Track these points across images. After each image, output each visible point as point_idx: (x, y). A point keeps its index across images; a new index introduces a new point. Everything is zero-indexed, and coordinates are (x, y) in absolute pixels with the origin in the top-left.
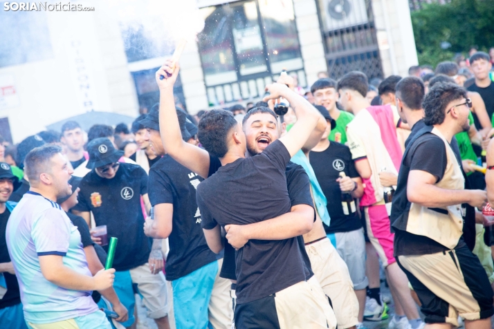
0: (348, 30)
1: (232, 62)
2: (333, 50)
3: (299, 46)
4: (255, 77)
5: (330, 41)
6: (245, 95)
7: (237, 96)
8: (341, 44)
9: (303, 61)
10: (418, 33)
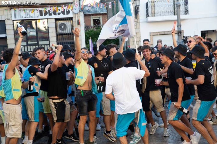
0: (65, 34)
1: (25, 39)
2: (60, 40)
3: (49, 37)
4: (33, 45)
5: (59, 36)
6: (29, 50)
7: (26, 50)
8: (62, 38)
9: (49, 42)
10: (87, 38)
